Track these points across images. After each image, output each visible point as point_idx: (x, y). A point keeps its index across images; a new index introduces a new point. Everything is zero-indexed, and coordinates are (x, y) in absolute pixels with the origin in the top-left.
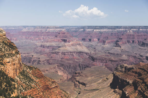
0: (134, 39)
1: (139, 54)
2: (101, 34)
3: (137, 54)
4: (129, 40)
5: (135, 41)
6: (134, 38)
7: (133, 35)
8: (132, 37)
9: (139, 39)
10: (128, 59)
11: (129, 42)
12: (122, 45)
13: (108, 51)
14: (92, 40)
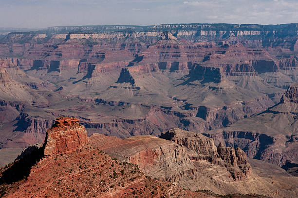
0: (179, 58)
1: (184, 101)
2: (92, 46)
3: (179, 100)
4: (164, 61)
5: (180, 65)
6: (177, 55)
7: (176, 47)
8: (172, 52)
9: (193, 56)
10: (141, 118)
11: (162, 66)
12: (139, 74)
13: (97, 94)
14: (62, 63)
